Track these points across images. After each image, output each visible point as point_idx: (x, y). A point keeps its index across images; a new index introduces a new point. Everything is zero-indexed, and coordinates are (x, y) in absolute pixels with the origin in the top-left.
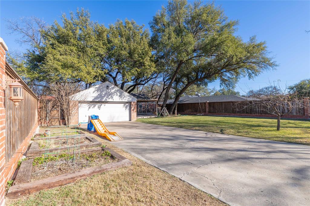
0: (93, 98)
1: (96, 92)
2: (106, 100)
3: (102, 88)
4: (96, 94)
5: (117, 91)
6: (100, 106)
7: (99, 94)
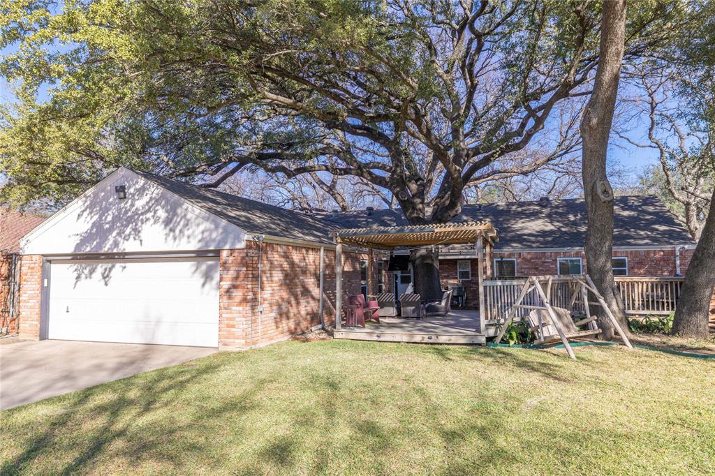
0: (77, 240)
1: (86, 214)
2: (116, 244)
3: (106, 198)
4: (85, 225)
5: (157, 201)
6: (111, 269)
7: (94, 224)
